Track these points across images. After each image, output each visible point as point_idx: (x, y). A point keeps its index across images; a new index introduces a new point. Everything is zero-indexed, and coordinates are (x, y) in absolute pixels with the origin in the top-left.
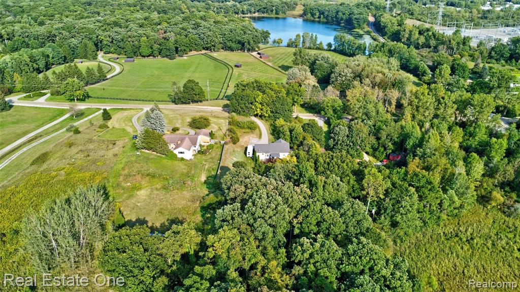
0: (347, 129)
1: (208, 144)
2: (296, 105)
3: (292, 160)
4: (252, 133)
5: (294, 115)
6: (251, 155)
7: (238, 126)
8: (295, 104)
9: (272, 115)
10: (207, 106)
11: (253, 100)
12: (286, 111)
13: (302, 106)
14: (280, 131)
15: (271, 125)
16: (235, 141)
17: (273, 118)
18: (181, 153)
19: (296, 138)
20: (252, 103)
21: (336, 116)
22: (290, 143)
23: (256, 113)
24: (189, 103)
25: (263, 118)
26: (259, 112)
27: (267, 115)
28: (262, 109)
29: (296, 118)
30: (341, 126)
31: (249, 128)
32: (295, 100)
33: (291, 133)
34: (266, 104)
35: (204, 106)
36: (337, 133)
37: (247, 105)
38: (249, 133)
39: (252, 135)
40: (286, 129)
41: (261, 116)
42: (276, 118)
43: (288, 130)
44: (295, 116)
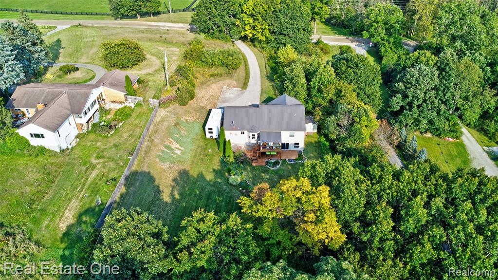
0: (436, 73)
1: (119, 106)
2: (317, 21)
3: (315, 199)
4: (229, 75)
5: (315, 38)
6: (215, 135)
7: (201, 61)
8: (316, 17)
9: (272, 37)
10: (165, 22)
11: (238, 10)
12: (299, 30)
13: (327, 22)
14: (285, 74)
15: (270, 57)
16: (184, 97)
17: (274, 45)
18: (37, 136)
19: (320, 90)
20: (235, 16)
21: (392, 40)
22: (306, 101)
23: (243, 34)
24: (135, 17)
25: (256, 44)
26: (249, 33)
27: (264, 39)
28: (253, 27)
29: (316, 43)
30: (424, 67)
31: (224, 64)
32: (316, 10)
33: (308, 80)
34: (262, 17)
35: (160, 21)
36: (414, 81)
37: (226, 18)
38: (221, 75)
39: (228, 81)
40: (299, 71)
41: (253, 40)
42: (280, 45)
43: (302, 75)
44: (315, 41)
